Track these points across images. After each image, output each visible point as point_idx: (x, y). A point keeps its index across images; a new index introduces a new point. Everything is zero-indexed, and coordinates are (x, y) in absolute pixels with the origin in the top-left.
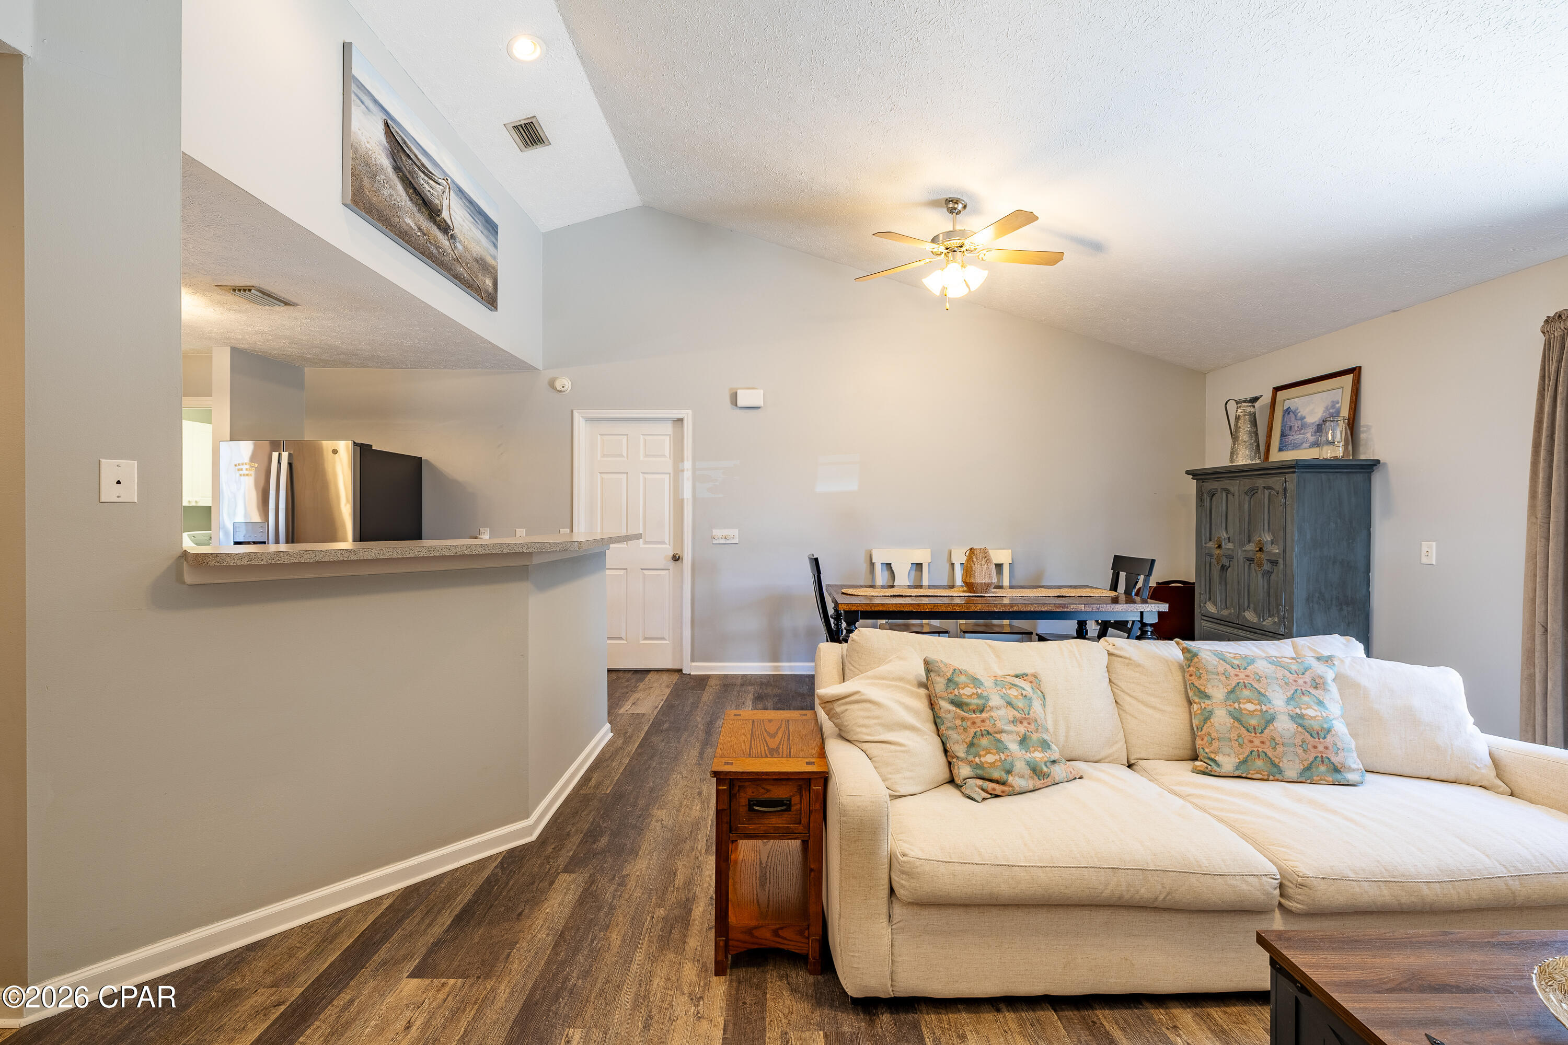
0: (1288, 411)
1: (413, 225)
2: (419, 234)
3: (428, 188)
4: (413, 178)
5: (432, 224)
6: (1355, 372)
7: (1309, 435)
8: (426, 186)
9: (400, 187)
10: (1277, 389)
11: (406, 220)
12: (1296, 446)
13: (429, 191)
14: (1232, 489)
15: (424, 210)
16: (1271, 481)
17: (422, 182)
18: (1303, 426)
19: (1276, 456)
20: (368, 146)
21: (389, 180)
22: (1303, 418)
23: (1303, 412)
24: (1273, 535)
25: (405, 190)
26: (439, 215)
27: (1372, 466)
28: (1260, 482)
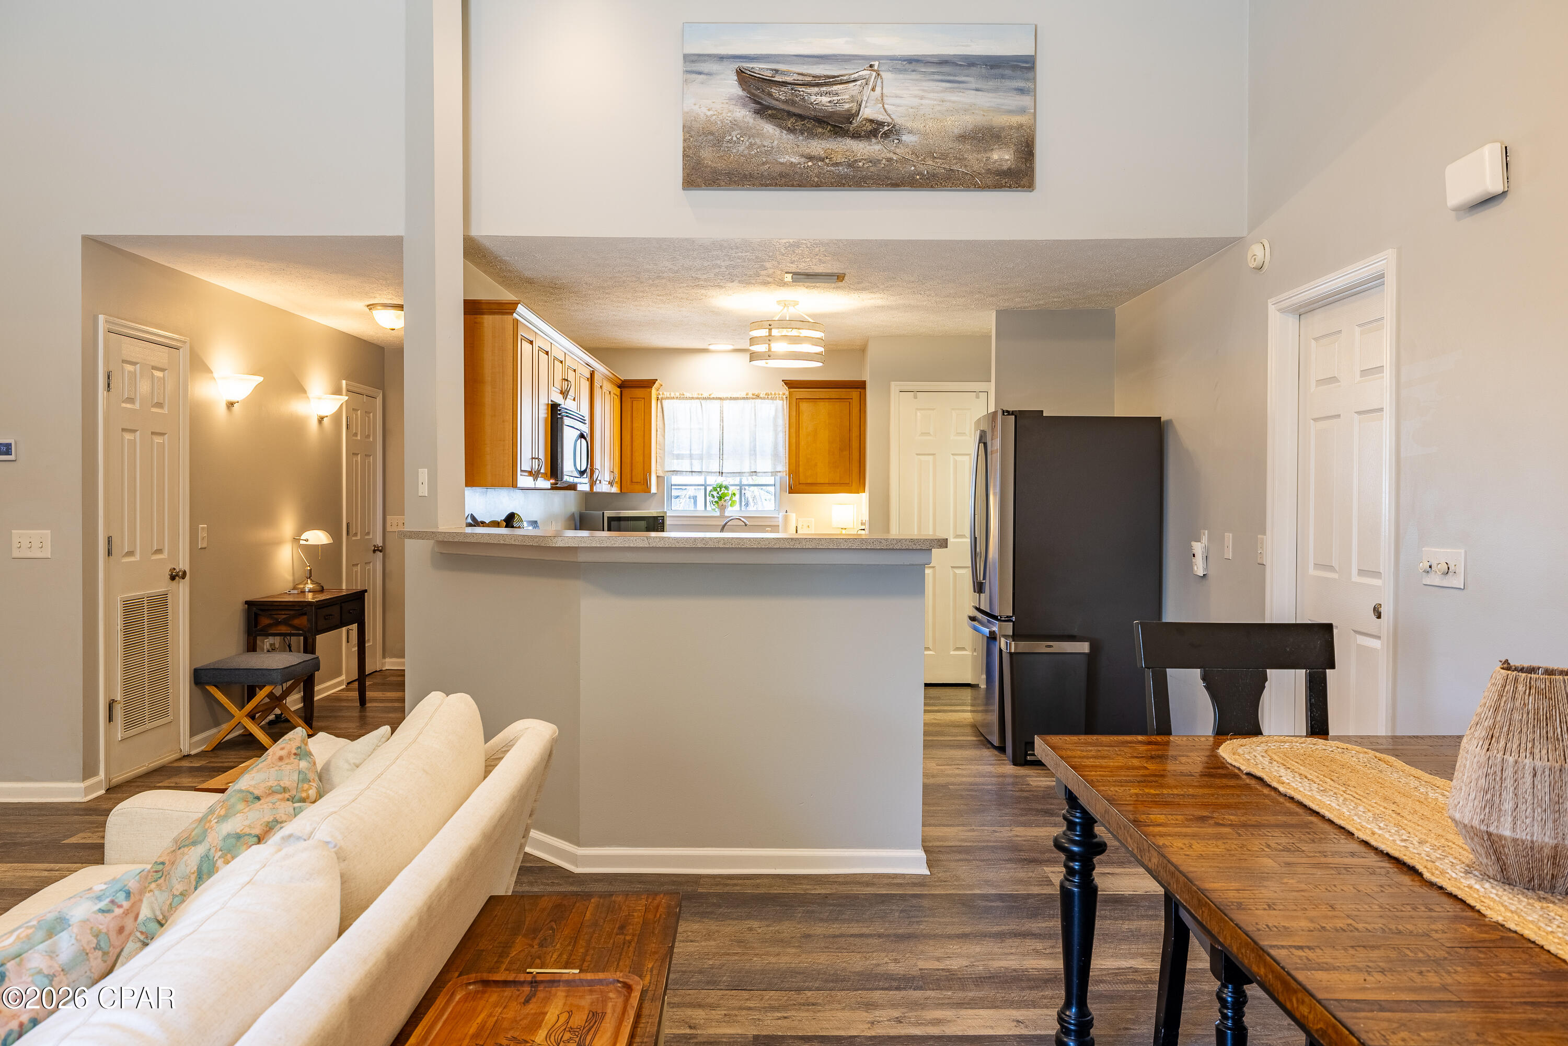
1: (795, 160)
2: (810, 164)
3: (825, 99)
4: (793, 103)
5: (839, 139)
8: (821, 100)
9: (769, 129)
11: (782, 160)
13: (830, 102)
15: (820, 130)
17: (813, 98)
20: (709, 113)
21: (746, 131)
25: (780, 126)
26: (851, 123)
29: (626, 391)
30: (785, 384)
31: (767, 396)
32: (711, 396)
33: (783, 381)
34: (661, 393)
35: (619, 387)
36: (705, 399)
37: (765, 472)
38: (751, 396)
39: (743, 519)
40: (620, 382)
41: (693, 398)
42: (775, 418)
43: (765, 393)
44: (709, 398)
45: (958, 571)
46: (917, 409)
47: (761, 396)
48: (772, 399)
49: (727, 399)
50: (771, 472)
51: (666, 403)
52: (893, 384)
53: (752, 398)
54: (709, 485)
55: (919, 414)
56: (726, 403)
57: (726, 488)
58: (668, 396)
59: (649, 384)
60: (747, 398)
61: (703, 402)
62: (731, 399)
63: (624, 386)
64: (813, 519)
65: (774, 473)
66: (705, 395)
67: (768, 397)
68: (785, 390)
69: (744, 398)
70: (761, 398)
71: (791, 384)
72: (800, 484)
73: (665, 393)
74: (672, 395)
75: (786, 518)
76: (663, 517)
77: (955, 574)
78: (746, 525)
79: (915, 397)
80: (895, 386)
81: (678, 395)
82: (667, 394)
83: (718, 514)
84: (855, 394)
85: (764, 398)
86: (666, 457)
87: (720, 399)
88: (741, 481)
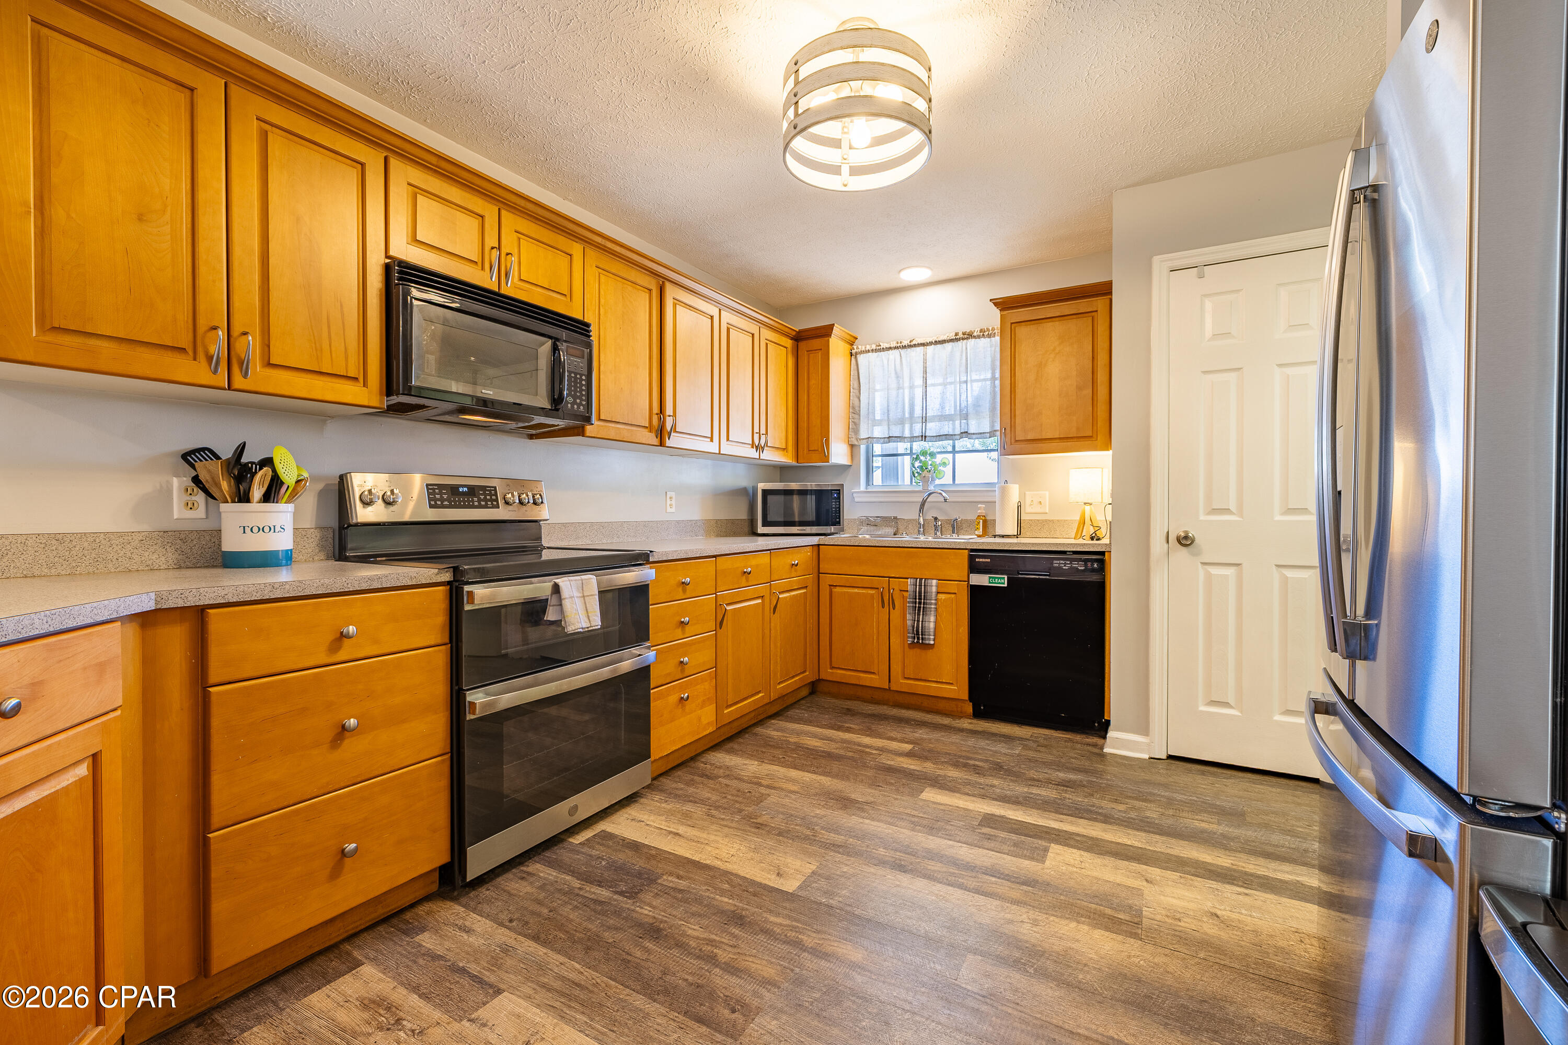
29: (803, 345)
30: (995, 304)
31: (981, 334)
32: (912, 343)
33: (991, 300)
34: (855, 347)
35: (792, 339)
36: (904, 347)
37: (981, 433)
38: (962, 336)
39: (944, 494)
40: (794, 333)
41: (890, 348)
42: (993, 361)
43: (979, 329)
44: (910, 346)
45: (1289, 573)
46: (1205, 296)
47: (975, 334)
48: (989, 336)
49: (931, 343)
50: (990, 432)
51: (861, 358)
52: (1156, 259)
53: (963, 339)
54: (914, 454)
55: (1208, 305)
56: (930, 349)
57: (932, 455)
58: (863, 349)
59: (825, 332)
60: (957, 340)
61: (903, 351)
62: (936, 343)
63: (799, 338)
64: (1047, 493)
65: (992, 434)
66: (905, 343)
67: (985, 334)
68: (996, 313)
69: (951, 340)
70: (975, 337)
71: (1004, 304)
72: (1016, 441)
73: (860, 347)
74: (868, 347)
75: (1004, 491)
76: (839, 490)
77: (1285, 580)
78: (945, 500)
79: (1201, 276)
80: (1160, 264)
81: (874, 347)
82: (863, 348)
83: (920, 488)
84: (1099, 303)
85: (979, 337)
86: (861, 422)
87: (923, 345)
88: (954, 447)
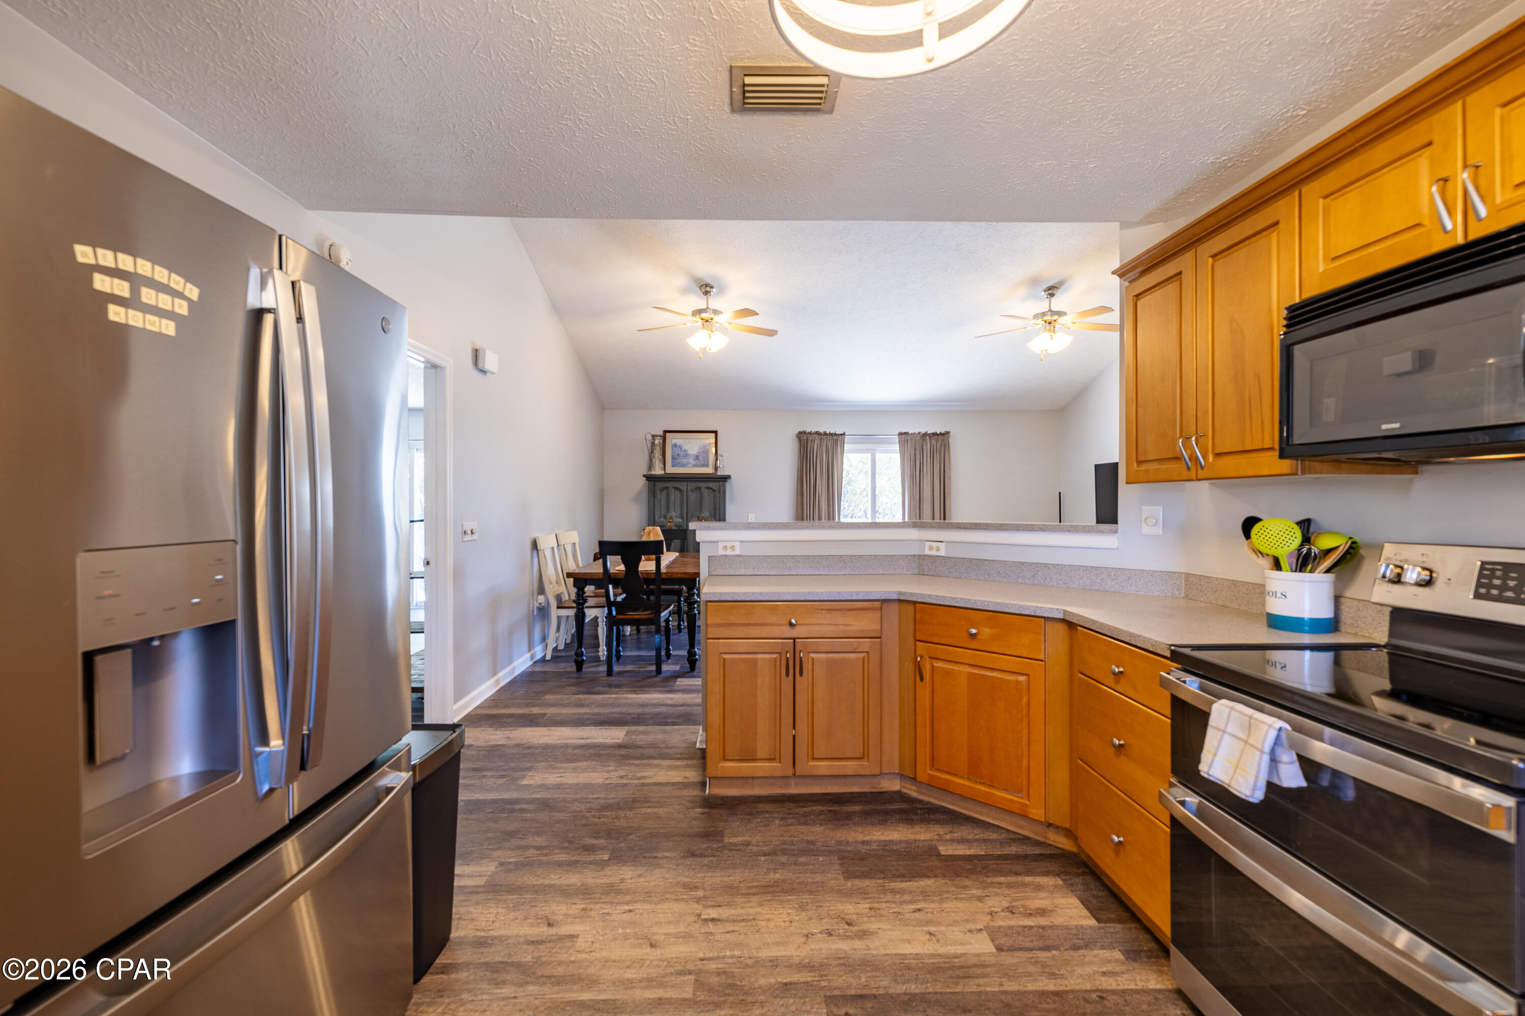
0: (675, 446)
6: (716, 432)
7: (691, 461)
10: (666, 432)
12: (683, 465)
14: (681, 488)
16: (711, 485)
18: (686, 455)
19: (670, 470)
22: (685, 451)
23: (685, 447)
24: (710, 512)
27: (726, 478)
28: (703, 485)
